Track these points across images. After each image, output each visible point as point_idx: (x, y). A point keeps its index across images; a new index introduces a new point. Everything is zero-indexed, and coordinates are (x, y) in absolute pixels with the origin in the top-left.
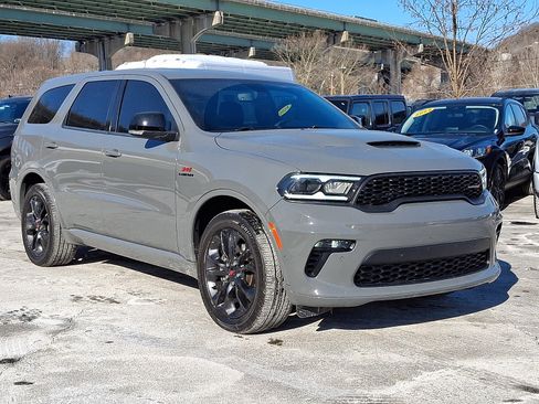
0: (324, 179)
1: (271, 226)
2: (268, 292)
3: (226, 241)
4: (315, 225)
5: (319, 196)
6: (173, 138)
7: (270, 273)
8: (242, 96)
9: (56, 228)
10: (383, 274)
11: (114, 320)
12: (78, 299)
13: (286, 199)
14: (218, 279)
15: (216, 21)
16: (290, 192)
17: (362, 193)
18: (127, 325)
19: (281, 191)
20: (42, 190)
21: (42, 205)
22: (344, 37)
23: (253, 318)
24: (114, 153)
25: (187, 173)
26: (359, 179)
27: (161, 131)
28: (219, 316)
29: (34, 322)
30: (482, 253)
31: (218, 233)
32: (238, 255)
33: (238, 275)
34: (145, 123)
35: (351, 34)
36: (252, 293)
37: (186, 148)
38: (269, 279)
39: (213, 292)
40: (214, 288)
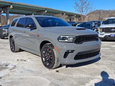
0: (67, 37)
1: (56, 47)
2: (56, 61)
3: (46, 50)
4: (66, 47)
5: (66, 41)
6: (36, 29)
7: (56, 57)
8: (49, 20)
9: (16, 46)
10: (80, 57)
11: (24, 66)
12: (18, 60)
13: (59, 41)
14: (45, 57)
15: (46, 12)
16: (60, 40)
17: (76, 40)
18: (26, 67)
19: (58, 40)
20: (13, 39)
21: (13, 41)
22: (64, 14)
23: (52, 66)
24: (25, 32)
25: (38, 36)
26: (75, 37)
27: (33, 27)
28: (45, 65)
29: (8, 66)
30: (98, 51)
31: (45, 48)
32: (49, 53)
33: (49, 57)
34: (30, 26)
35: (65, 14)
36: (52, 61)
37: (38, 31)
38: (56, 59)
39: (44, 60)
40: (44, 59)
